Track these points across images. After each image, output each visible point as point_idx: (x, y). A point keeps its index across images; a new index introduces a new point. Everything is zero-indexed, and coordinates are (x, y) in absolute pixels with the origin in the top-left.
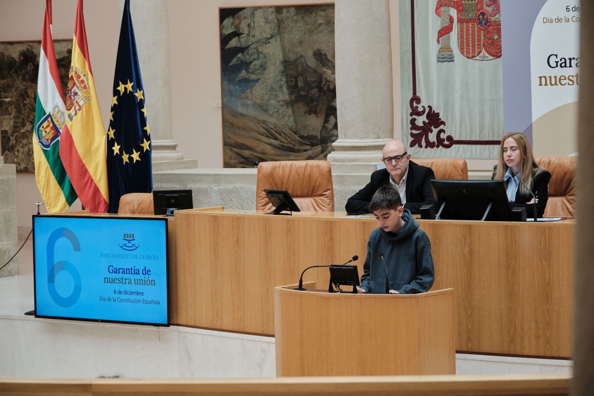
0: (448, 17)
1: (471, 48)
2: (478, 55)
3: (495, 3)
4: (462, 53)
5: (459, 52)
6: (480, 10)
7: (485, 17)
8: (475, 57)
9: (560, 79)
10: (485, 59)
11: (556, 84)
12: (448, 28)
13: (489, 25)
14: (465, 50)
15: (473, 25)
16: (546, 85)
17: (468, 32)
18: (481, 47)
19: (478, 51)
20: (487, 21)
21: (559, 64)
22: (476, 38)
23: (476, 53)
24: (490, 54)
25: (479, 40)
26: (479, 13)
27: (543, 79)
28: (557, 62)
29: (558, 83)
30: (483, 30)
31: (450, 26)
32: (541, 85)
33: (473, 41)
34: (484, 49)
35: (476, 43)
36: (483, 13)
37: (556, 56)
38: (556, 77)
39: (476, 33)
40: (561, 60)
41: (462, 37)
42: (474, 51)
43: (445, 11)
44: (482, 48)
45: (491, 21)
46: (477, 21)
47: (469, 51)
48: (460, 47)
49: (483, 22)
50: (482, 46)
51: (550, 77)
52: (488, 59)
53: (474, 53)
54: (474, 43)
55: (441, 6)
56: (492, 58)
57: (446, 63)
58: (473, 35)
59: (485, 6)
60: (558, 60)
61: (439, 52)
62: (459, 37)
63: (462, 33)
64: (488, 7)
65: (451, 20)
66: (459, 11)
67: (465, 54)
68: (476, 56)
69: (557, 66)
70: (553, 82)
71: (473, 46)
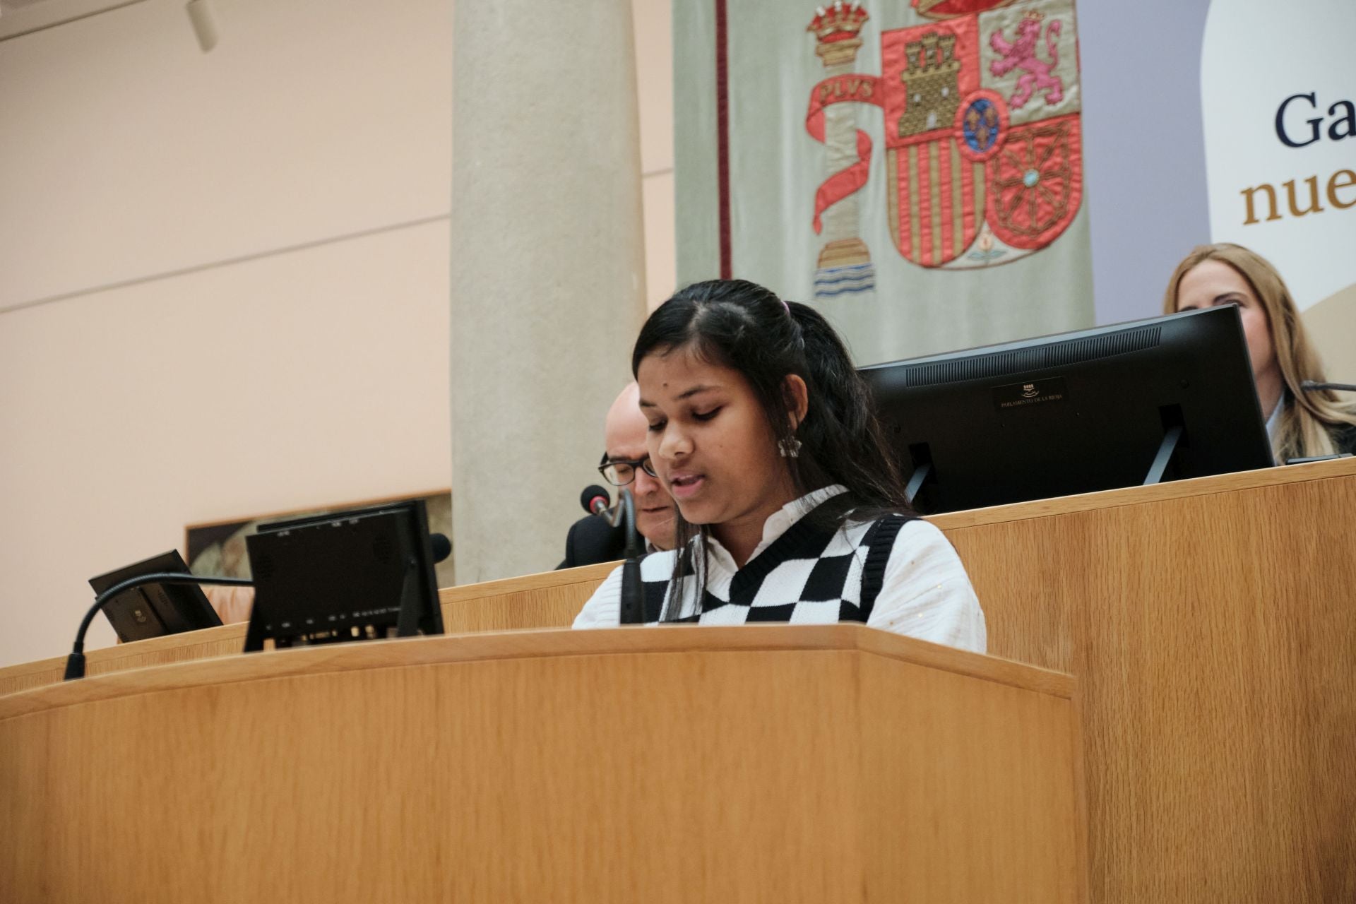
0: (853, 136)
1: (937, 231)
2: (964, 251)
3: (1023, 59)
4: (905, 254)
5: (893, 253)
6: (967, 93)
7: (989, 113)
8: (953, 258)
9: (1332, 187)
10: (993, 261)
11: (1315, 207)
12: (853, 174)
13: (1006, 141)
14: (916, 241)
15: (944, 148)
16: (1274, 215)
17: (924, 176)
18: (974, 221)
19: (964, 235)
20: (997, 125)
21: (1324, 128)
22: (957, 194)
23: (959, 246)
24: (1008, 242)
25: (969, 195)
26: (965, 105)
27: (1261, 199)
28: (1315, 123)
29: (1323, 200)
30: (983, 161)
31: (857, 169)
32: (1251, 219)
33: (947, 204)
34: (986, 227)
35: (958, 209)
36: (979, 100)
37: (1312, 98)
38: (1313, 182)
39: (956, 175)
40: (1332, 111)
41: (904, 198)
42: (948, 240)
43: (840, 120)
44: (978, 224)
45: (1013, 122)
46: (958, 133)
47: (931, 241)
48: (896, 234)
49: (982, 133)
50: (979, 217)
51: (1290, 186)
52: (1004, 258)
53: (951, 247)
54: (947, 211)
55: (824, 104)
56: (1014, 252)
57: (845, 297)
58: (946, 183)
59: (987, 79)
60: (1321, 111)
61: (820, 260)
62: (894, 199)
63: (903, 184)
64: (997, 79)
65: (864, 148)
66: (893, 111)
67: (916, 254)
68: (956, 254)
69: (1316, 136)
70: (1303, 201)
71: (948, 223)
